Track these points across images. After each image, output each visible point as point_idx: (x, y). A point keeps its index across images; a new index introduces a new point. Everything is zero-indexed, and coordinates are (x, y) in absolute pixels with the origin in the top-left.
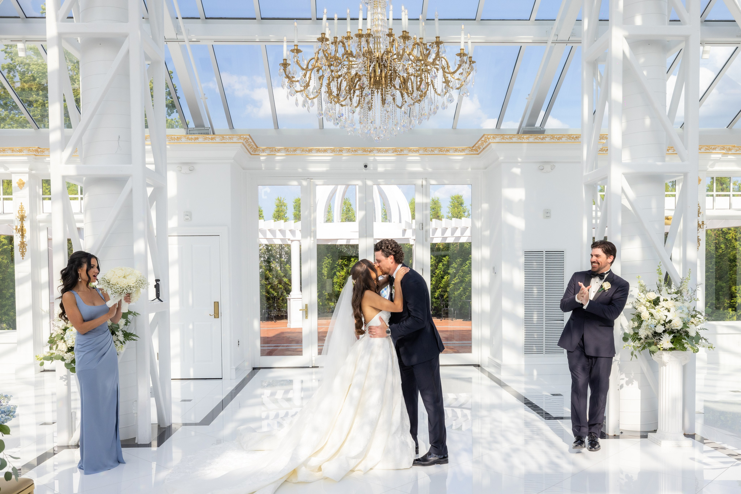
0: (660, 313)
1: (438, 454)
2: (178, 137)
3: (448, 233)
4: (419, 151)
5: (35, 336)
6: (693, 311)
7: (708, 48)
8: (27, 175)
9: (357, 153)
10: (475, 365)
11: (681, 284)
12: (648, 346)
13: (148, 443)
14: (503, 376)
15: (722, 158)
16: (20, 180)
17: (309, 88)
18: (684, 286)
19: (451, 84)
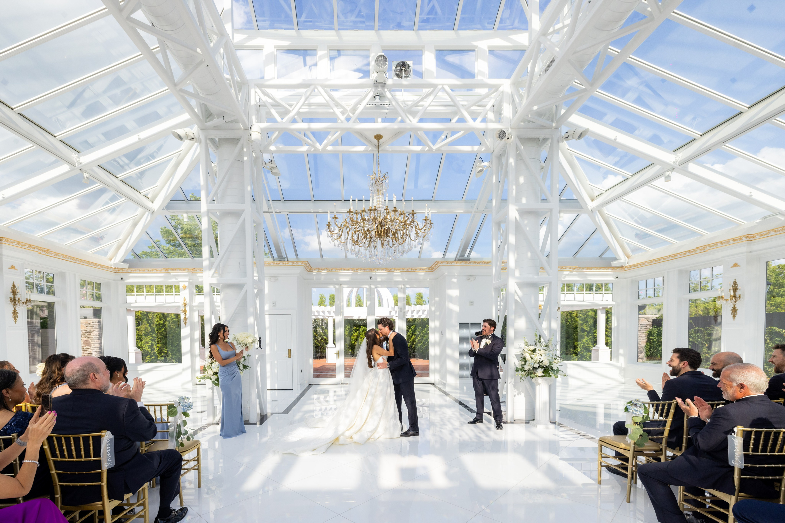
0: (537, 357)
1: (413, 431)
2: (269, 262)
3: (415, 313)
4: (400, 270)
5: (192, 367)
6: (555, 356)
7: (562, 214)
8: (188, 282)
10: (431, 384)
11: (548, 341)
13: (255, 423)
14: (447, 390)
17: (341, 237)
18: (550, 342)
19: (419, 235)
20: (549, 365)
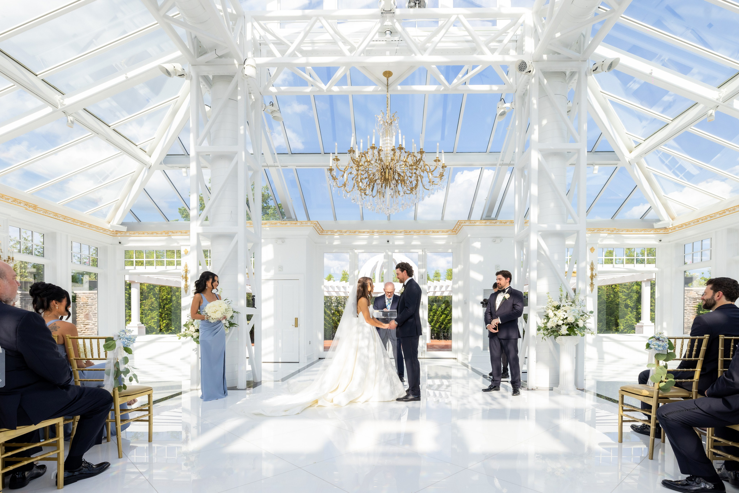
0: (560, 313)
3: (438, 290)
9: (383, 233)
10: (454, 358)
12: (553, 333)
15: (607, 236)
16: (186, 250)
20: (574, 322)
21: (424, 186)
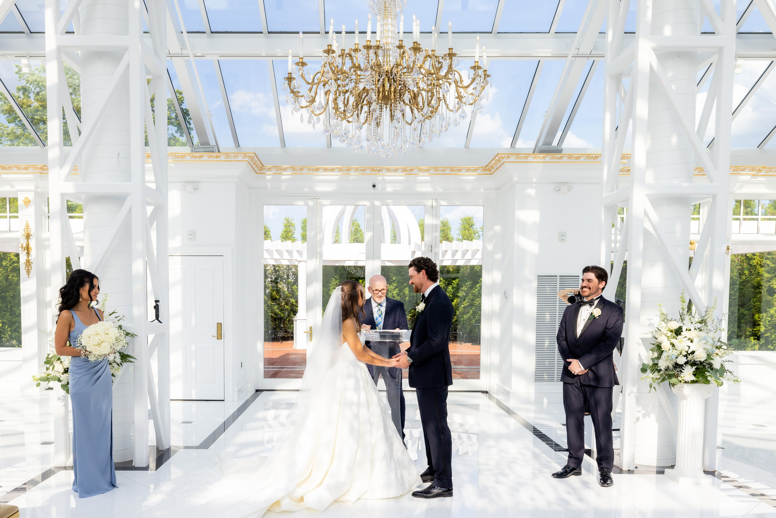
0: (682, 343)
1: (441, 487)
2: (183, 155)
3: (458, 256)
4: (430, 171)
6: (719, 341)
7: (740, 62)
8: (33, 193)
9: (365, 172)
10: (483, 392)
11: (706, 313)
12: (668, 378)
13: (145, 466)
14: (511, 404)
15: (751, 180)
16: (26, 198)
17: (314, 103)
18: (709, 315)
19: (463, 100)
20: (706, 360)
21: (447, 107)
